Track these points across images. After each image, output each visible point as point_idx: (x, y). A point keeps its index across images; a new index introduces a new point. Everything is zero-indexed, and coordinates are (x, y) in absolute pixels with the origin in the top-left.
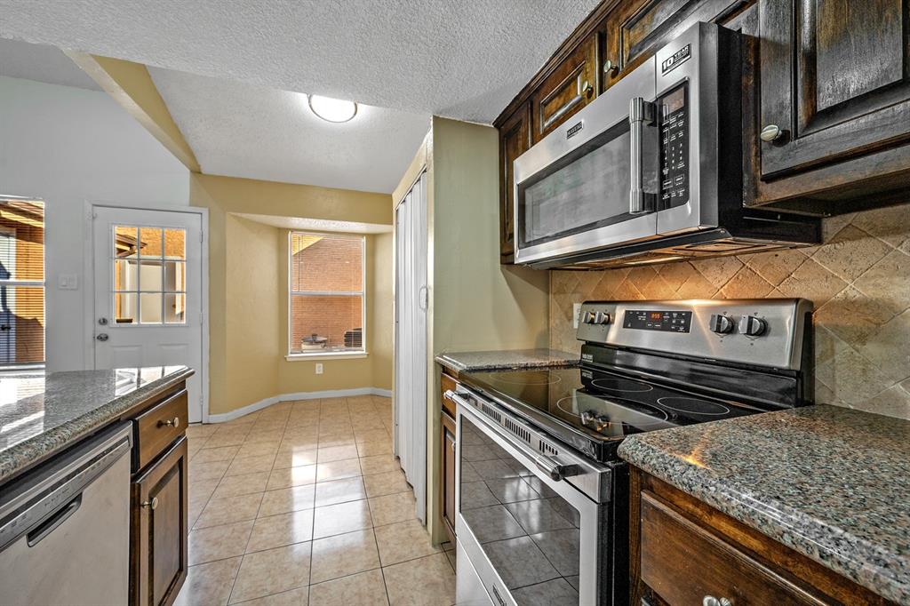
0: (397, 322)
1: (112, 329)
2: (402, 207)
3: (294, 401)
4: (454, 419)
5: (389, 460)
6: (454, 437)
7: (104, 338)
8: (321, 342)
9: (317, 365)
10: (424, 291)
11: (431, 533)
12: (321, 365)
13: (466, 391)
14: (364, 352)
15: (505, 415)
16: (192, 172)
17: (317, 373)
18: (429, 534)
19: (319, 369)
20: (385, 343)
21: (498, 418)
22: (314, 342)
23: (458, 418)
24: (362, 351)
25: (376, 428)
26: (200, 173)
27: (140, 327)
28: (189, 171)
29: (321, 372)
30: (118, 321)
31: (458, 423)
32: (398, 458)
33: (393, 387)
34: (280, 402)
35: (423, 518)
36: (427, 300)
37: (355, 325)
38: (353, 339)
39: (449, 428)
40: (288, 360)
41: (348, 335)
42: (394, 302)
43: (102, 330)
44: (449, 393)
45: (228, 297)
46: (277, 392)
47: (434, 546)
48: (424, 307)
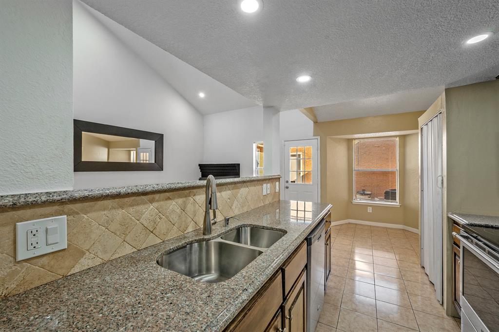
0: (422, 191)
1: (290, 184)
2: (425, 128)
3: (356, 224)
4: (459, 248)
5: (417, 267)
6: (459, 257)
7: (287, 188)
8: (368, 194)
9: (368, 208)
10: (440, 178)
11: (446, 308)
12: (371, 208)
13: (466, 235)
14: (398, 204)
15: (487, 248)
16: (314, 122)
17: (369, 211)
18: (444, 309)
19: (370, 210)
20: (413, 199)
21: (484, 250)
22: (363, 194)
23: (461, 247)
24: (396, 203)
25: (407, 248)
26: (317, 122)
27: (297, 184)
28: (313, 122)
29: (371, 212)
30: (291, 182)
31: (461, 250)
32: (423, 268)
33: (420, 228)
34: (349, 223)
35: (440, 300)
36: (442, 183)
37: (391, 187)
38: (390, 195)
39: (457, 253)
40: (353, 203)
41: (387, 193)
42: (420, 180)
43: (287, 185)
44: (454, 233)
45: (328, 173)
46: (348, 218)
47: (448, 315)
48: (440, 186)
